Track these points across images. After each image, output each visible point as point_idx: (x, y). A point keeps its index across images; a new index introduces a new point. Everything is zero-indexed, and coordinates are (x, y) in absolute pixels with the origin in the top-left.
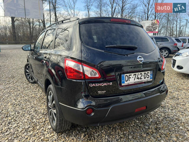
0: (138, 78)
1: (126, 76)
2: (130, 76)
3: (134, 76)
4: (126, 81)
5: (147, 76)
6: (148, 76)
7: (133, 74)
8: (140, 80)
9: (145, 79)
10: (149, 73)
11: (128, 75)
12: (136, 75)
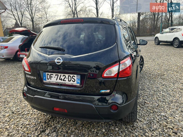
0: (61, 79)
1: (47, 74)
2: (52, 76)
3: (56, 76)
4: (48, 79)
5: (72, 79)
6: (74, 80)
7: (54, 74)
8: (62, 81)
9: (69, 82)
10: (75, 77)
11: (50, 74)
12: (58, 75)
